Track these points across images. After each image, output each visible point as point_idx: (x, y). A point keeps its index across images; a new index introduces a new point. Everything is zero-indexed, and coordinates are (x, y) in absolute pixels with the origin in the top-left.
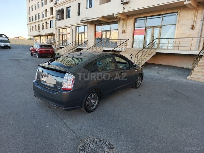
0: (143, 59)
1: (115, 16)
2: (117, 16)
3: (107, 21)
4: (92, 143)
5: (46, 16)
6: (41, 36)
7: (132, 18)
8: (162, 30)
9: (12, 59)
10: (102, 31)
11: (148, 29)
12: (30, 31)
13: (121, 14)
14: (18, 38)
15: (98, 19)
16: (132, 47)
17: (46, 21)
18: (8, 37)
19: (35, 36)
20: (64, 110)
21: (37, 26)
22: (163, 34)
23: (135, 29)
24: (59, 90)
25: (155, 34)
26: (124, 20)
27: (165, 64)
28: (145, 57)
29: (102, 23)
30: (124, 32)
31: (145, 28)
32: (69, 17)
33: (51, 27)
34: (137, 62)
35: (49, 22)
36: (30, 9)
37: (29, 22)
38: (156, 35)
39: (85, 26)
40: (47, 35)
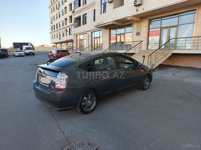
0: (157, 61)
1: (128, 19)
2: (130, 18)
3: (121, 24)
4: (79, 147)
5: (66, 24)
6: (61, 43)
7: (146, 20)
8: (179, 30)
9: (32, 64)
10: (117, 35)
11: (163, 30)
12: (53, 39)
13: (134, 16)
14: (43, 46)
15: (112, 23)
16: (147, 49)
17: (66, 29)
18: (33, 45)
19: (56, 43)
20: (57, 110)
21: (58, 34)
22: (181, 33)
23: (150, 30)
24: (53, 90)
25: (171, 34)
26: (138, 22)
27: (183, 65)
28: (160, 59)
29: (117, 27)
30: (138, 34)
31: (160, 29)
32: (86, 23)
33: (70, 34)
34: (150, 64)
35: (68, 30)
36: (52, 19)
37: (51, 30)
38: (173, 35)
39: (100, 31)
40: (67, 42)
